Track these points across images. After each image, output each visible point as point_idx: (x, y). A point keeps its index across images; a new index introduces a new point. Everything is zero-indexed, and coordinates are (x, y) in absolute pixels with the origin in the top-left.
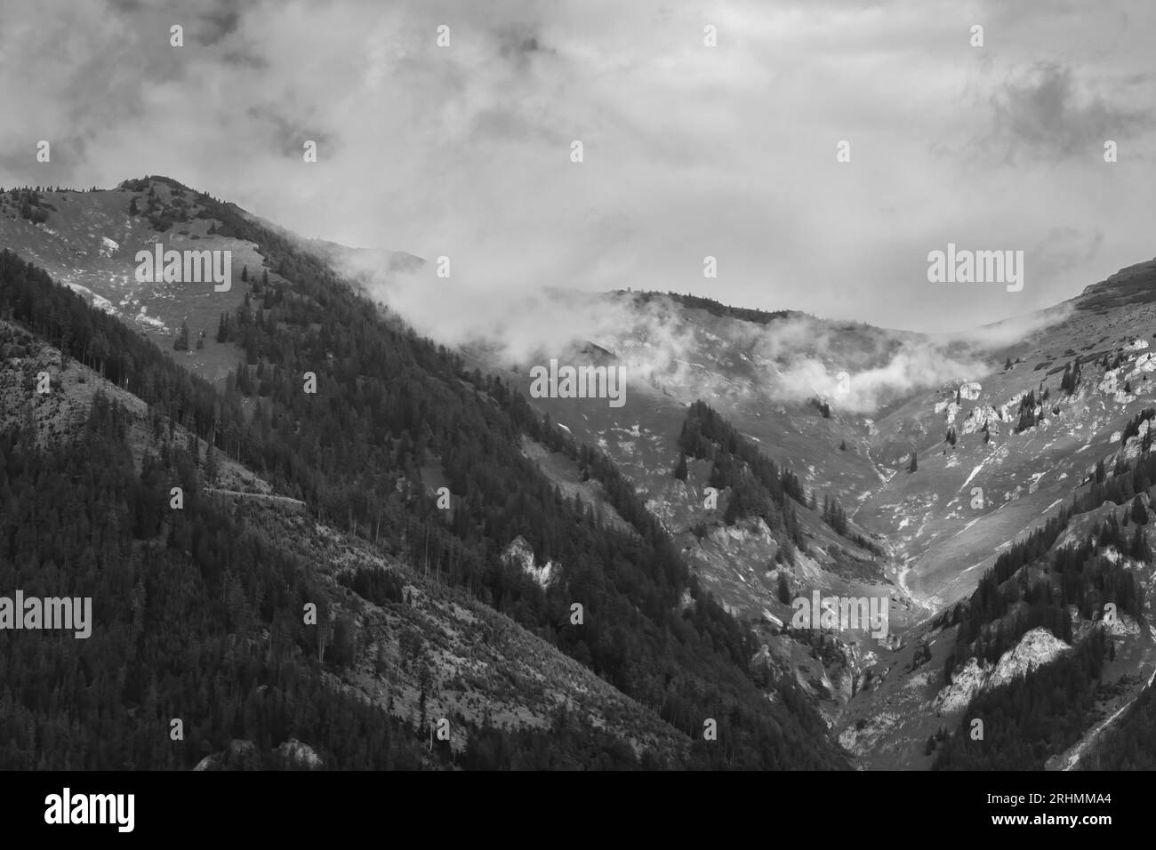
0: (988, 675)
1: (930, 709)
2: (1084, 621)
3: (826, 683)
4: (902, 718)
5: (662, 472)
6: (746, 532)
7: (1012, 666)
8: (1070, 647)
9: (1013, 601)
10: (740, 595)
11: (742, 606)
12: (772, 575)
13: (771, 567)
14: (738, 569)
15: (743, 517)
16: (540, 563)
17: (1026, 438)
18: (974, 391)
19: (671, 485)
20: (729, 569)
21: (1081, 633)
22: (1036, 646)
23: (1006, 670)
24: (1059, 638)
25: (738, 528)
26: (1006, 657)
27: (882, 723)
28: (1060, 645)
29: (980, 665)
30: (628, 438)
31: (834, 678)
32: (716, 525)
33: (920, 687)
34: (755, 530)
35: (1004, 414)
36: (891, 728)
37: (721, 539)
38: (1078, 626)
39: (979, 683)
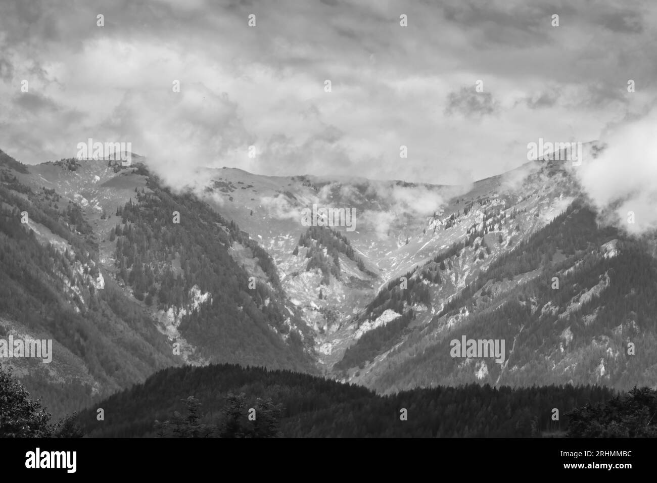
0: (372, 325)
1: (352, 338)
2: (408, 306)
3: (325, 328)
4: (342, 341)
5: (289, 252)
6: (314, 273)
7: (379, 322)
8: (401, 315)
9: (388, 299)
10: (304, 297)
11: (302, 301)
12: (318, 289)
13: (319, 286)
14: (306, 287)
15: (313, 268)
16: (203, 293)
17: (447, 232)
18: (441, 213)
19: (291, 257)
20: (303, 288)
21: (406, 310)
22: (388, 316)
23: (377, 323)
24: (397, 312)
25: (310, 272)
26: (377, 319)
27: (335, 343)
28: (397, 315)
29: (370, 322)
30: (283, 239)
31: (329, 326)
32: (303, 271)
33: (351, 330)
34: (317, 273)
35: (443, 222)
36: (338, 344)
37: (303, 276)
38: (406, 308)
39: (369, 328)
